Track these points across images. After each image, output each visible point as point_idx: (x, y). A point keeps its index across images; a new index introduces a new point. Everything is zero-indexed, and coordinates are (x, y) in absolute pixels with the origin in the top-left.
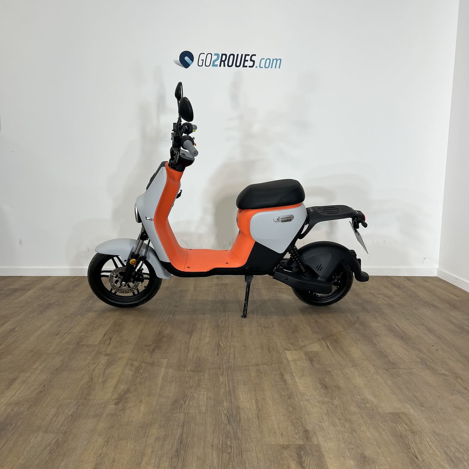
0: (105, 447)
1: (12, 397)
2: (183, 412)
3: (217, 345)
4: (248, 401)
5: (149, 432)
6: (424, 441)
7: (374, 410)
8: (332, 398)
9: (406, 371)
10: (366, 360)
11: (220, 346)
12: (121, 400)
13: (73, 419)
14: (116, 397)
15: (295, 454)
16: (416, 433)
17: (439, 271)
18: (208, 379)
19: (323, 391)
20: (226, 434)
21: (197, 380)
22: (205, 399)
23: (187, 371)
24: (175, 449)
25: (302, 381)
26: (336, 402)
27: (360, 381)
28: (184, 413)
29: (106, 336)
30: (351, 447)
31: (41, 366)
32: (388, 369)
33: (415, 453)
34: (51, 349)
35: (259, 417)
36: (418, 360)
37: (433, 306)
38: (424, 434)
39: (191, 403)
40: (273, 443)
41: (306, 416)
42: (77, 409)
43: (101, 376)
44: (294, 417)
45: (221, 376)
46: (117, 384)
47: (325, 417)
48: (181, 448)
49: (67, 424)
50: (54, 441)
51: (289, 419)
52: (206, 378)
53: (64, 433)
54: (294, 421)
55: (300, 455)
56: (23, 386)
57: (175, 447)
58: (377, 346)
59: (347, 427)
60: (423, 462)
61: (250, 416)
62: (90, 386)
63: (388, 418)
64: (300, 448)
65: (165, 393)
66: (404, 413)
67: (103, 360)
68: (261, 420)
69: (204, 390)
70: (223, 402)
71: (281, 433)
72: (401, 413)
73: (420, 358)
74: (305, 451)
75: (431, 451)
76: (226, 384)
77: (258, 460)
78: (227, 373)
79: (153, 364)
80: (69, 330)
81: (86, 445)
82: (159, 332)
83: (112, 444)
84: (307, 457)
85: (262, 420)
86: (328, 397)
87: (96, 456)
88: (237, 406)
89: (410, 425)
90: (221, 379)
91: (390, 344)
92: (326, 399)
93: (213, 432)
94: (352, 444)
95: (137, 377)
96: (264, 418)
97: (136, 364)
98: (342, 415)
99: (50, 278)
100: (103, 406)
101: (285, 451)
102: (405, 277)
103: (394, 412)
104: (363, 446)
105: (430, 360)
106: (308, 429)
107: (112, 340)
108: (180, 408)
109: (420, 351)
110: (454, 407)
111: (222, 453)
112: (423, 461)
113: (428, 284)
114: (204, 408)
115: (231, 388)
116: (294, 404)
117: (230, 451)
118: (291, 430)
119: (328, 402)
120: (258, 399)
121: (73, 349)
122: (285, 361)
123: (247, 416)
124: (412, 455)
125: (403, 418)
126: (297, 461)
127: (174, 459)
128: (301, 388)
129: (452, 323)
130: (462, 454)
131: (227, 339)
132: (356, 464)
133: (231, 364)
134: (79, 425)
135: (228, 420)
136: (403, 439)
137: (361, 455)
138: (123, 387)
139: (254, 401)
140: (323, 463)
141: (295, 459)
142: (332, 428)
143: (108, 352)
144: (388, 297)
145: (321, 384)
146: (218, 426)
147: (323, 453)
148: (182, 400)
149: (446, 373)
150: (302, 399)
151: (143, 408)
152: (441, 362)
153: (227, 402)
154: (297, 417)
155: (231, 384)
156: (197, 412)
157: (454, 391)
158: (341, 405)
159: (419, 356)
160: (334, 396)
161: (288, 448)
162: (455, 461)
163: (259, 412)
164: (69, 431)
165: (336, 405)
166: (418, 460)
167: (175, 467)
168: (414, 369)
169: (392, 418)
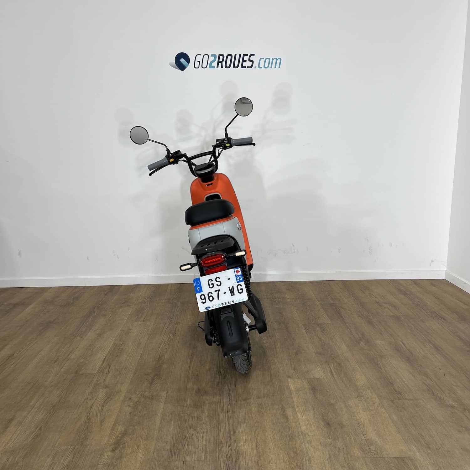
1: (8, 443)
3: (217, 373)
4: (248, 444)
7: (378, 454)
8: (335, 439)
9: (411, 402)
10: (370, 389)
11: (221, 374)
12: (118, 445)
14: (114, 441)
17: (447, 274)
18: (207, 416)
19: (325, 430)
21: (196, 418)
22: (204, 443)
23: (187, 406)
25: (304, 417)
26: (339, 444)
27: (363, 416)
28: (182, 461)
29: (105, 363)
31: (38, 403)
32: (392, 399)
34: (49, 380)
35: (260, 465)
39: (190, 447)
41: (308, 463)
42: (73, 458)
43: (99, 415)
44: (295, 465)
45: (221, 413)
46: (114, 425)
47: (327, 465)
51: (290, 466)
56: (19, 429)
58: (382, 370)
61: (250, 464)
62: (87, 428)
63: (392, 465)
65: (164, 435)
66: (409, 458)
67: (101, 393)
69: (203, 431)
70: (223, 446)
72: (406, 457)
76: (226, 423)
78: (228, 409)
79: (152, 398)
80: (68, 355)
82: (158, 357)
86: (330, 438)
88: (236, 450)
90: (221, 416)
91: (395, 367)
92: (329, 440)
95: (135, 415)
96: (264, 466)
97: (135, 398)
98: (345, 461)
99: (50, 289)
100: (100, 453)
102: (412, 280)
103: (398, 456)
105: (437, 387)
107: (111, 367)
108: (178, 455)
110: (462, 449)
113: (436, 289)
114: (203, 454)
115: (231, 428)
116: (296, 447)
119: (330, 444)
120: (259, 442)
121: (71, 380)
122: (287, 392)
123: (246, 464)
125: (409, 464)
128: (303, 427)
129: (460, 338)
131: (228, 365)
133: (232, 397)
135: (227, 469)
138: (120, 428)
139: (254, 444)
143: (107, 383)
144: (394, 306)
145: (324, 420)
148: (181, 444)
149: (453, 404)
150: (304, 441)
151: (140, 456)
152: (449, 390)
153: (226, 446)
154: (299, 465)
155: (231, 422)
156: (195, 460)
157: (462, 427)
158: (344, 448)
159: (425, 382)
160: (337, 436)
163: (260, 458)
165: (339, 448)
168: (421, 399)
169: (397, 464)
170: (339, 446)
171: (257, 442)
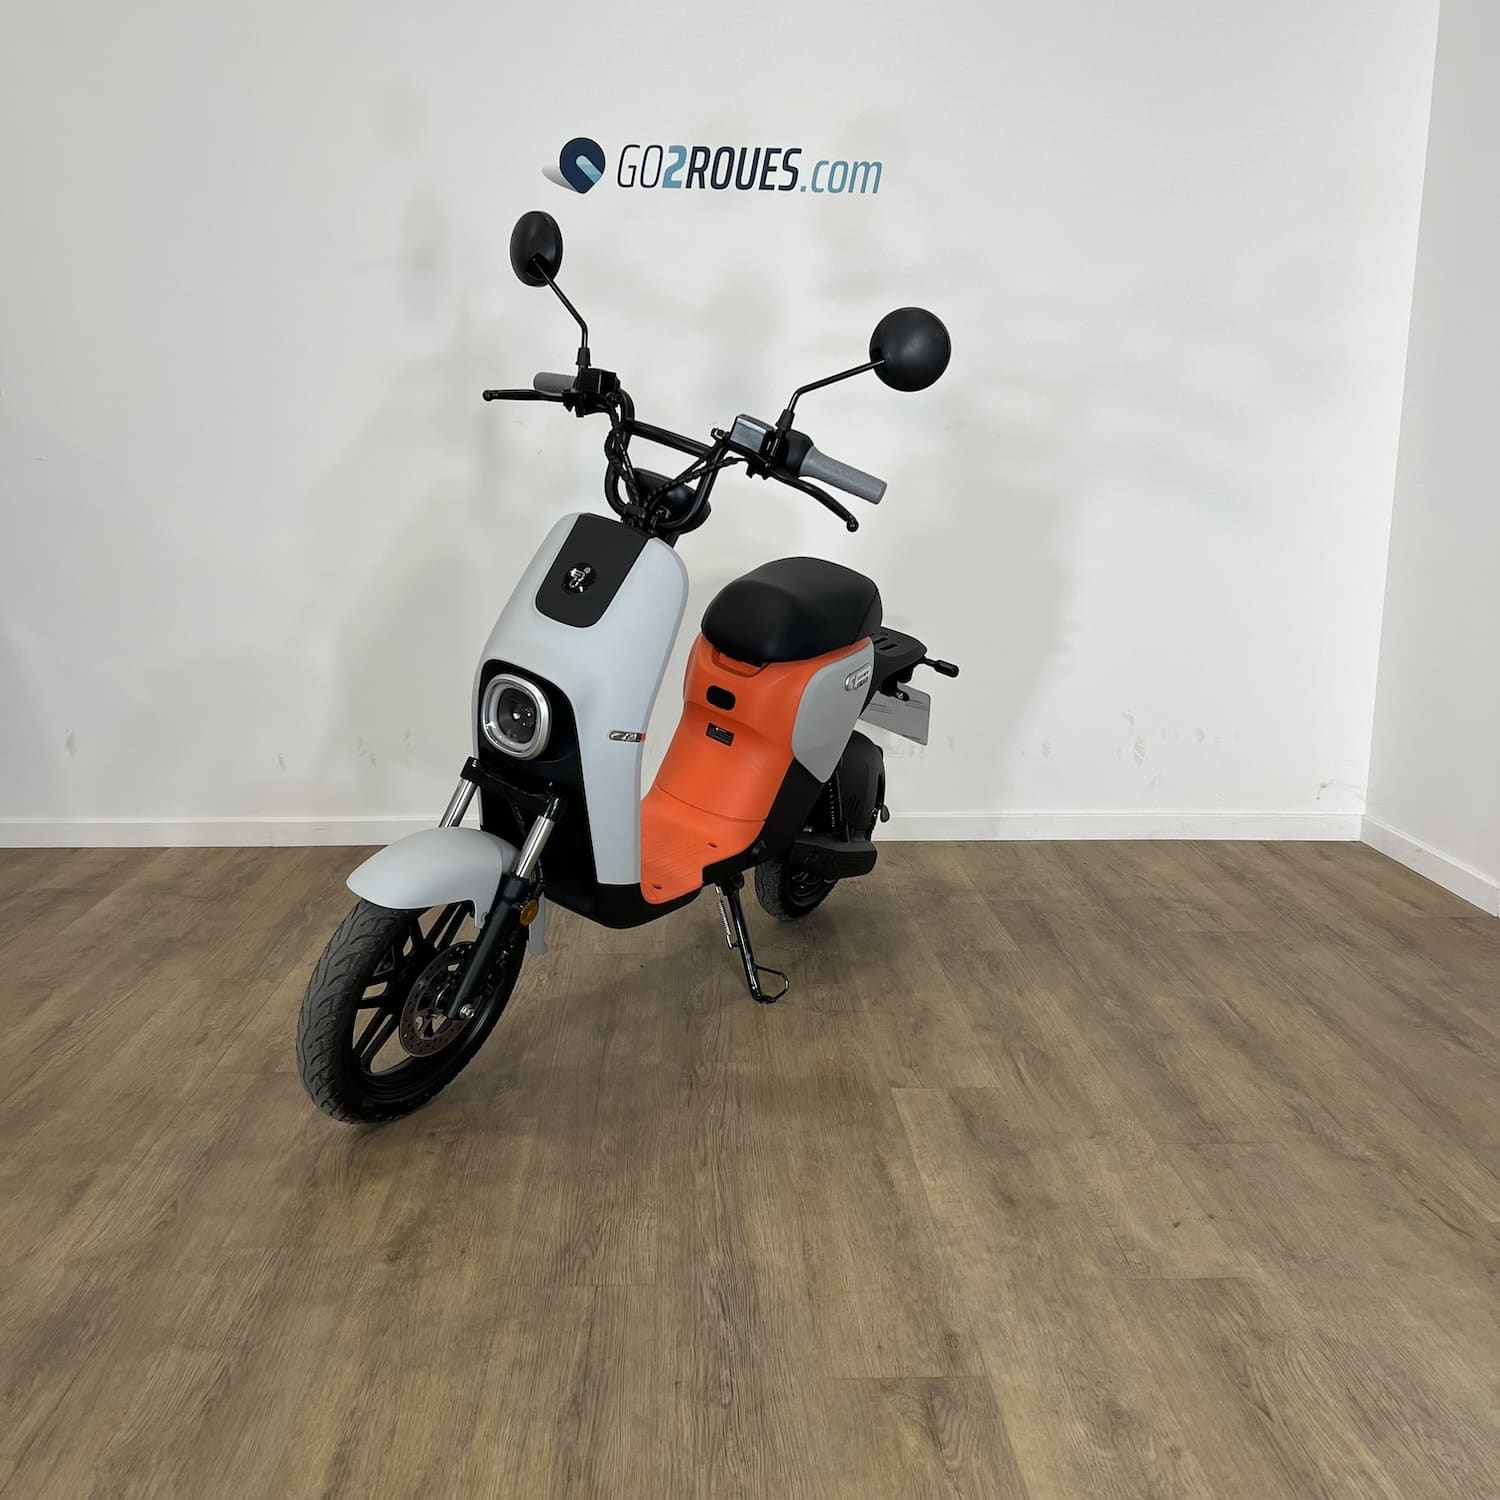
0: (365, 1390)
1: (80, 1241)
2: (588, 1282)
3: (685, 1071)
4: (781, 1247)
5: (491, 1345)
6: (1292, 1362)
7: (1149, 1271)
8: (1028, 1237)
9: (1249, 1149)
10: (1132, 1114)
11: (697, 1076)
12: (404, 1246)
13: (266, 1308)
14: (391, 1238)
15: (916, 1404)
16: (1269, 1339)
17: (1366, 824)
18: (660, 1179)
19: (1001, 1214)
20: (717, 1348)
21: (627, 1184)
22: (654, 1243)
23: (600, 1153)
24: (568, 1394)
25: (940, 1182)
26: (1039, 1247)
27: (1110, 1182)
28: (592, 1285)
30: (1079, 1384)
31: (159, 1143)
32: (1195, 1142)
33: (1263, 1399)
34: (186, 1088)
35: (814, 1295)
36: (1289, 1115)
37: (1343, 939)
38: (1292, 1342)
39: (613, 1254)
40: (852, 1373)
41: (952, 1293)
42: (276, 1276)
43: (343, 1173)
44: (915, 1296)
45: (701, 1169)
46: (391, 1198)
47: (1006, 1296)
48: (585, 1392)
49: (250, 1323)
50: (216, 1374)
51: (900, 1299)
52: (656, 1177)
53: (244, 1347)
54: (916, 1308)
55: (932, 1406)
56: (110, 1207)
57: (568, 1388)
58: (1166, 1069)
59: (1069, 1322)
60: (1286, 1424)
61: (787, 1293)
62: (309, 1205)
63: (1189, 1296)
64: (933, 1389)
65: (535, 1225)
66: (1236, 1280)
68: (819, 1306)
69: (649, 1215)
70: (707, 1252)
71: (876, 1344)
72: (1228, 1279)
73: (1292, 1107)
74: (947, 1396)
75: (1307, 1393)
76: (714, 1196)
77: (808, 1426)
78: (719, 1161)
80: (237, 1026)
81: (310, 1386)
83: (384, 1382)
84: (950, 1414)
85: (822, 1305)
86: (1016, 1232)
87: (341, 1417)
88: (747, 1261)
89: (1251, 1314)
90: (701, 1179)
91: (1205, 1062)
92: (1010, 1238)
93: (679, 1344)
94: (1082, 1373)
95: (449, 1174)
96: (826, 1299)
97: (445, 1134)
98: (1057, 1286)
100: (353, 1265)
101: (887, 1397)
102: (1261, 842)
103: (1207, 1277)
104: (1114, 1380)
105: (1324, 1114)
106: (958, 1330)
108: (579, 1271)
109: (1296, 1086)
110: (1385, 1260)
111: (706, 1406)
112: (1284, 1421)
113: (1331, 865)
114: (651, 1270)
115: (731, 1208)
116: (917, 1255)
117: (728, 1400)
118: (907, 1333)
119: (1015, 1248)
120: (810, 1241)
121: (252, 1087)
122: (890, 1122)
123: (776, 1295)
124: (1255, 1404)
125: (1235, 1295)
126: (922, 1427)
127: (567, 1424)
128: (938, 1206)
129: (1396, 992)
130: (1398, 1402)
131: (715, 1054)
132: (1091, 1434)
133: (729, 1131)
134: (286, 1324)
135: (722, 1305)
136: (1229, 1356)
137: (1107, 1407)
138: (407, 1207)
139: (797, 1247)
140: (996, 1431)
141: (917, 1422)
142: (1025, 1328)
144: (1206, 910)
145: (998, 1192)
146: (693, 1325)
147: (998, 1401)
148: (586, 1245)
149: (1368, 1153)
150: (940, 1238)
151: (470, 1272)
152: (1355, 1120)
153: (718, 1249)
154: (925, 1295)
155: (728, 1194)
156: (629, 1283)
157: (1389, 1209)
158: (1054, 1257)
159: (1290, 1101)
160: (1034, 1228)
161: (897, 1387)
162: (1377, 1421)
163: (814, 1279)
164: (258, 1344)
165: (1038, 1257)
166: (1271, 1419)
167: (569, 1449)
168: (1275, 1142)
169: (1200, 1294)
170: (1040, 1252)
171: (807, 1241)
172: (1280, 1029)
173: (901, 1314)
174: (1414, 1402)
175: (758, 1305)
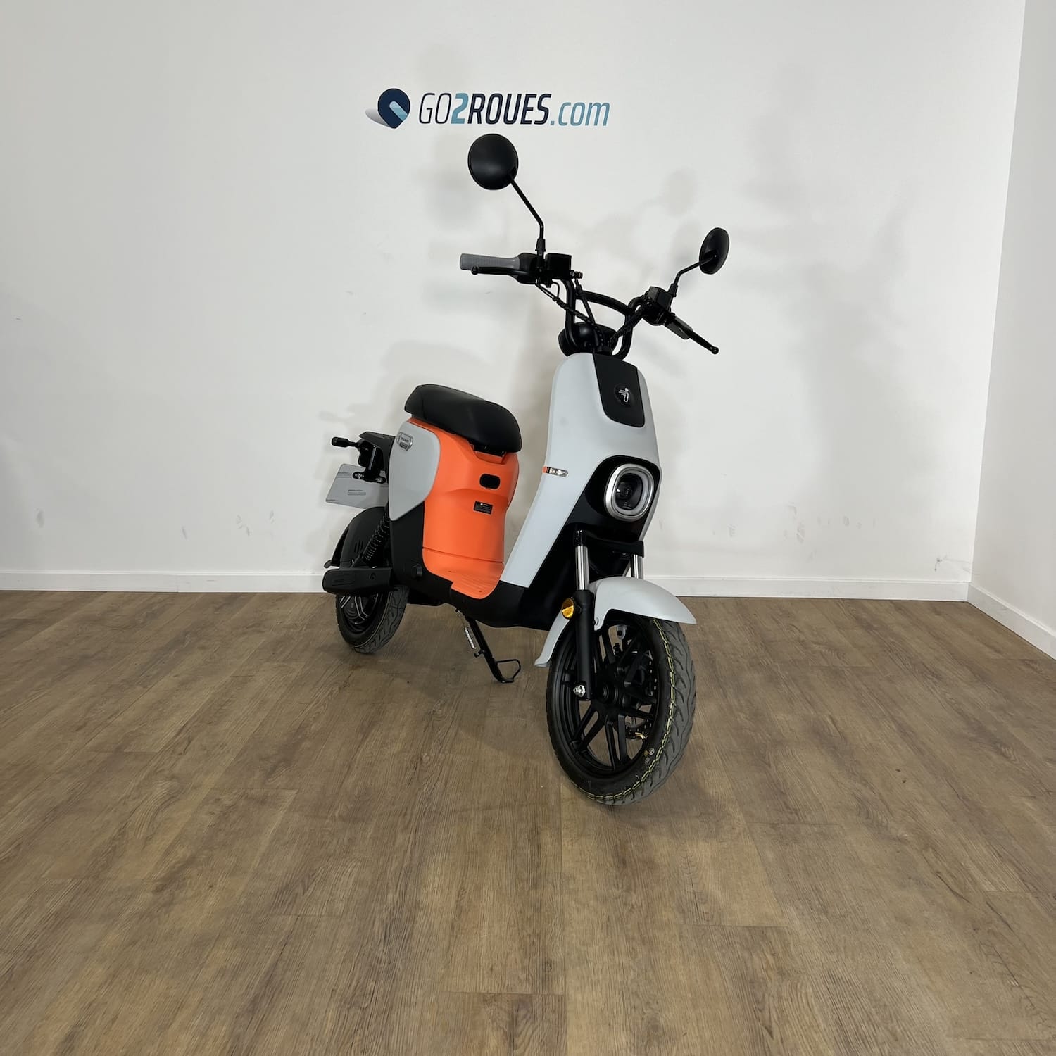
0: (106, 987)
2: (293, 912)
3: (414, 759)
4: (443, 891)
5: (208, 956)
6: (801, 992)
7: (712, 919)
8: (628, 890)
9: (815, 829)
10: (735, 800)
11: (421, 763)
12: (170, 882)
13: (56, 924)
14: (163, 874)
15: (505, 1014)
16: (789, 974)
17: (972, 589)
18: (370, 838)
19: (614, 872)
20: (371, 965)
21: (346, 841)
22: (350, 885)
23: (333, 818)
24: (251, 996)
25: (576, 846)
26: (633, 899)
27: (703, 851)
28: (296, 915)
29: (181, 735)
30: (632, 1003)
31: (25, 800)
32: (776, 823)
33: (770, 1021)
34: (58, 761)
35: (455, 929)
36: (854, 804)
37: (933, 674)
38: (806, 978)
39: (319, 892)
40: (465, 988)
41: (558, 930)
42: (72, 900)
43: (145, 826)
44: (530, 931)
45: (402, 832)
46: (173, 846)
47: (598, 934)
48: (264, 994)
49: (41, 935)
51: (519, 934)
52: (368, 837)
53: (30, 952)
54: (528, 941)
55: (517, 1017)
57: (253, 991)
58: (770, 767)
59: (640, 956)
60: (782, 1042)
61: (437, 926)
62: (114, 848)
63: (738, 940)
64: (523, 1002)
65: (270, 868)
66: (778, 930)
67: (160, 789)
68: (457, 936)
69: (354, 864)
70: (388, 893)
71: (490, 966)
72: (771, 927)
73: (858, 799)
74: (530, 1009)
75: (807, 1018)
76: (406, 851)
77: (420, 1027)
78: (418, 826)
79: (262, 801)
80: (109, 718)
81: (67, 982)
82: (297, 727)
83: (121, 982)
84: (529, 1024)
85: (459, 936)
86: (620, 886)
87: (81, 1007)
88: (414, 901)
89: (781, 955)
90: (400, 838)
91: (801, 763)
92: (615, 890)
93: (344, 961)
94: (637, 996)
95: (220, 830)
96: (463, 931)
97: (227, 801)
98: (639, 929)
99: (102, 596)
100: (129, 894)
101: (485, 1008)
102: (891, 601)
103: (755, 925)
104: (660, 1001)
105: (880, 804)
106: (553, 958)
107: (193, 742)
108: (290, 903)
109: (865, 782)
110: (895, 918)
111: (349, 1009)
112: (782, 1039)
113: (939, 619)
114: (341, 905)
115: (415, 861)
116: (541, 901)
117: (366, 1005)
118: (516, 960)
119: (617, 898)
120: (465, 888)
121: (104, 762)
122: (552, 801)
123: (428, 927)
124: (763, 1024)
125: (773, 940)
126: (504, 1031)
127: (243, 1018)
128: (568, 865)
129: (962, 714)
130: (874, 1028)
131: (440, 747)
132: (631, 1042)
133: (433, 804)
134: (66, 935)
135: (386, 933)
136: (754, 987)
137: (649, 1022)
138: (182, 852)
139: (454, 892)
140: (559, 1037)
141: (501, 1028)
142: (605, 959)
143: (176, 770)
144: (835, 650)
145: (616, 855)
146: (359, 947)
147: (568, 1015)
148: (301, 885)
149: (906, 835)
150: (562, 889)
151: (211, 902)
153: (396, 891)
154: (538, 931)
155: (417, 850)
156: (323, 914)
157: (910, 878)
158: (644, 905)
159: (857, 793)
160: (635, 884)
161: (495, 1001)
162: (854, 1042)
163: (459, 917)
164: (42, 949)
165: (632, 905)
166: (772, 1037)
167: (238, 1037)
168: (836, 824)
169: (746, 939)
171: (463, 888)
172: (865, 738)
173: (516, 945)
174: (886, 1028)
175: (412, 934)
